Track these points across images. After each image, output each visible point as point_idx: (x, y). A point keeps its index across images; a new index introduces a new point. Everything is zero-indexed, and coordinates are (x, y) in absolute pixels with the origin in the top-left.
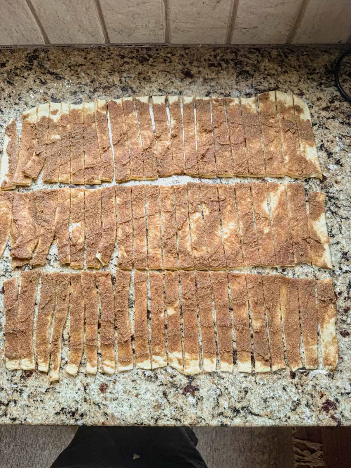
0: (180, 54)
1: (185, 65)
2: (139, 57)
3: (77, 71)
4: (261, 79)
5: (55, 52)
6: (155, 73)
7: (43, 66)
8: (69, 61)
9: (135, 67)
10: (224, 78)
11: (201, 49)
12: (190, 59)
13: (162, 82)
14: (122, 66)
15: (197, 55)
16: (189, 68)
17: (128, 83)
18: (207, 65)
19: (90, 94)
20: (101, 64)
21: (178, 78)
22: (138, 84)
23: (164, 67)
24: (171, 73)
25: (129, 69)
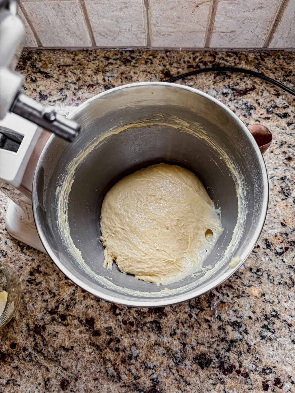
0: (161, 57)
1: (165, 66)
2: (122, 59)
3: (65, 70)
4: (238, 80)
5: (47, 54)
6: (137, 73)
7: (35, 66)
8: (58, 62)
9: (118, 67)
10: (202, 79)
11: (181, 52)
12: (170, 61)
14: (106, 67)
15: (177, 58)
16: (169, 69)
17: (111, 82)
18: (186, 67)
19: (75, 91)
20: (88, 65)
21: (158, 78)
22: (120, 83)
23: (145, 68)
24: (151, 73)
25: (112, 69)
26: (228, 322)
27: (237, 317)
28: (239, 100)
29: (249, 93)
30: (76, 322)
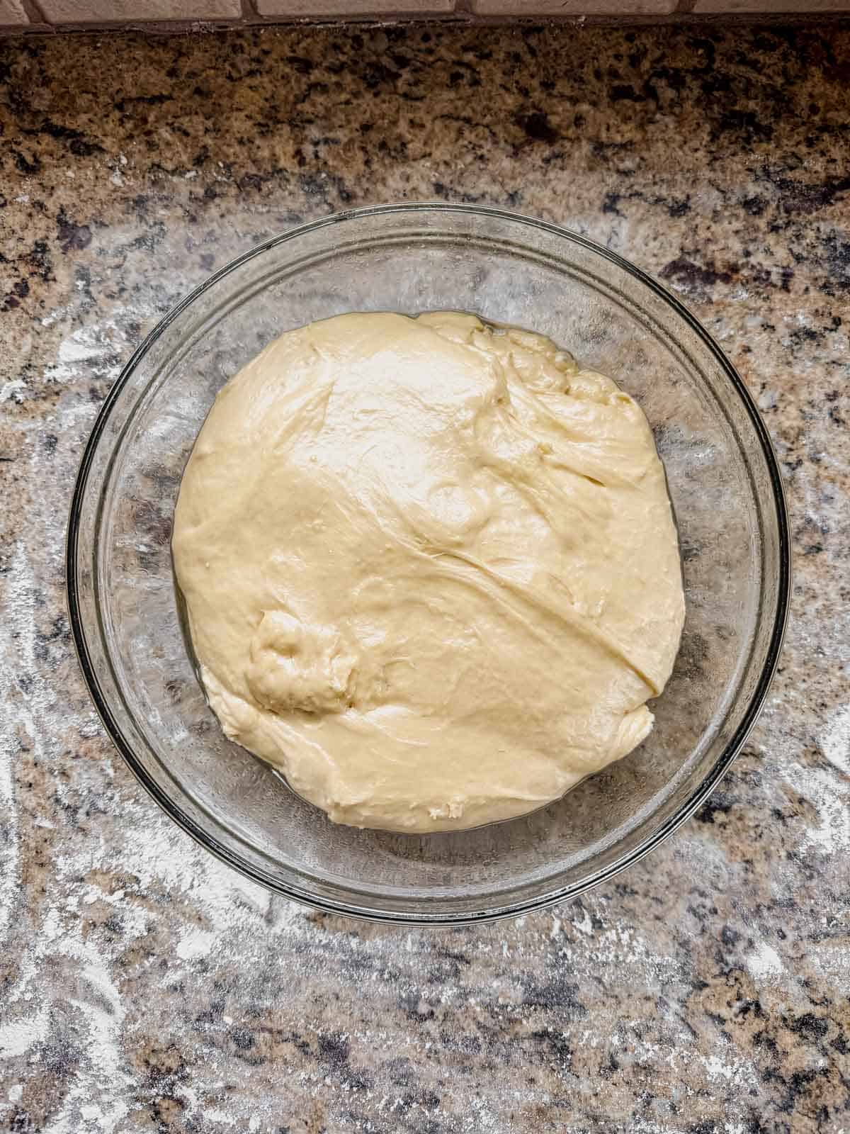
0: (508, 54)
1: (525, 92)
2: (362, 65)
3: (145, 121)
4: (798, 143)
5: (68, 52)
6: (422, 126)
7: (28, 104)
8: (116, 86)
9: (347, 102)
10: (666, 142)
11: (582, 34)
12: (545, 69)
13: (447, 158)
14: (303, 101)
15: (568, 56)
16: (543, 105)
17: (325, 163)
18: (605, 94)
19: (192, 207)
20: (231, 96)
21: (502, 144)
22: (362, 167)
23: (452, 101)
24: (477, 124)
25: (327, 109)
26: (785, 1019)
27: (812, 1002)
28: (805, 226)
29: (842, 199)
30: (288, 1049)
